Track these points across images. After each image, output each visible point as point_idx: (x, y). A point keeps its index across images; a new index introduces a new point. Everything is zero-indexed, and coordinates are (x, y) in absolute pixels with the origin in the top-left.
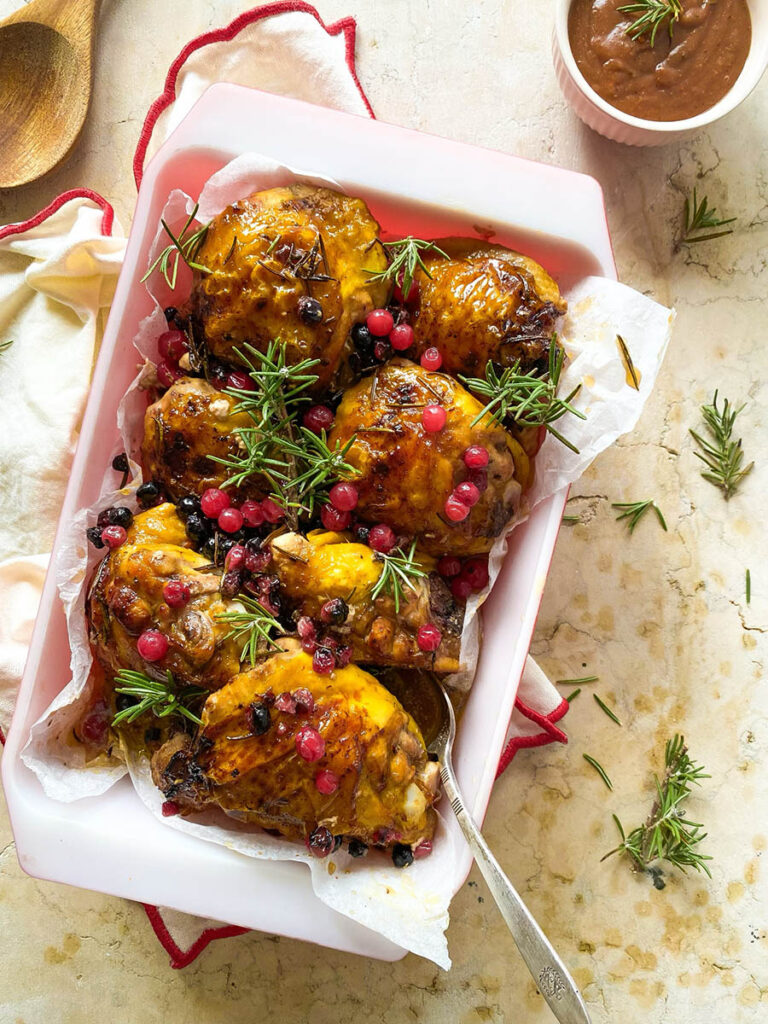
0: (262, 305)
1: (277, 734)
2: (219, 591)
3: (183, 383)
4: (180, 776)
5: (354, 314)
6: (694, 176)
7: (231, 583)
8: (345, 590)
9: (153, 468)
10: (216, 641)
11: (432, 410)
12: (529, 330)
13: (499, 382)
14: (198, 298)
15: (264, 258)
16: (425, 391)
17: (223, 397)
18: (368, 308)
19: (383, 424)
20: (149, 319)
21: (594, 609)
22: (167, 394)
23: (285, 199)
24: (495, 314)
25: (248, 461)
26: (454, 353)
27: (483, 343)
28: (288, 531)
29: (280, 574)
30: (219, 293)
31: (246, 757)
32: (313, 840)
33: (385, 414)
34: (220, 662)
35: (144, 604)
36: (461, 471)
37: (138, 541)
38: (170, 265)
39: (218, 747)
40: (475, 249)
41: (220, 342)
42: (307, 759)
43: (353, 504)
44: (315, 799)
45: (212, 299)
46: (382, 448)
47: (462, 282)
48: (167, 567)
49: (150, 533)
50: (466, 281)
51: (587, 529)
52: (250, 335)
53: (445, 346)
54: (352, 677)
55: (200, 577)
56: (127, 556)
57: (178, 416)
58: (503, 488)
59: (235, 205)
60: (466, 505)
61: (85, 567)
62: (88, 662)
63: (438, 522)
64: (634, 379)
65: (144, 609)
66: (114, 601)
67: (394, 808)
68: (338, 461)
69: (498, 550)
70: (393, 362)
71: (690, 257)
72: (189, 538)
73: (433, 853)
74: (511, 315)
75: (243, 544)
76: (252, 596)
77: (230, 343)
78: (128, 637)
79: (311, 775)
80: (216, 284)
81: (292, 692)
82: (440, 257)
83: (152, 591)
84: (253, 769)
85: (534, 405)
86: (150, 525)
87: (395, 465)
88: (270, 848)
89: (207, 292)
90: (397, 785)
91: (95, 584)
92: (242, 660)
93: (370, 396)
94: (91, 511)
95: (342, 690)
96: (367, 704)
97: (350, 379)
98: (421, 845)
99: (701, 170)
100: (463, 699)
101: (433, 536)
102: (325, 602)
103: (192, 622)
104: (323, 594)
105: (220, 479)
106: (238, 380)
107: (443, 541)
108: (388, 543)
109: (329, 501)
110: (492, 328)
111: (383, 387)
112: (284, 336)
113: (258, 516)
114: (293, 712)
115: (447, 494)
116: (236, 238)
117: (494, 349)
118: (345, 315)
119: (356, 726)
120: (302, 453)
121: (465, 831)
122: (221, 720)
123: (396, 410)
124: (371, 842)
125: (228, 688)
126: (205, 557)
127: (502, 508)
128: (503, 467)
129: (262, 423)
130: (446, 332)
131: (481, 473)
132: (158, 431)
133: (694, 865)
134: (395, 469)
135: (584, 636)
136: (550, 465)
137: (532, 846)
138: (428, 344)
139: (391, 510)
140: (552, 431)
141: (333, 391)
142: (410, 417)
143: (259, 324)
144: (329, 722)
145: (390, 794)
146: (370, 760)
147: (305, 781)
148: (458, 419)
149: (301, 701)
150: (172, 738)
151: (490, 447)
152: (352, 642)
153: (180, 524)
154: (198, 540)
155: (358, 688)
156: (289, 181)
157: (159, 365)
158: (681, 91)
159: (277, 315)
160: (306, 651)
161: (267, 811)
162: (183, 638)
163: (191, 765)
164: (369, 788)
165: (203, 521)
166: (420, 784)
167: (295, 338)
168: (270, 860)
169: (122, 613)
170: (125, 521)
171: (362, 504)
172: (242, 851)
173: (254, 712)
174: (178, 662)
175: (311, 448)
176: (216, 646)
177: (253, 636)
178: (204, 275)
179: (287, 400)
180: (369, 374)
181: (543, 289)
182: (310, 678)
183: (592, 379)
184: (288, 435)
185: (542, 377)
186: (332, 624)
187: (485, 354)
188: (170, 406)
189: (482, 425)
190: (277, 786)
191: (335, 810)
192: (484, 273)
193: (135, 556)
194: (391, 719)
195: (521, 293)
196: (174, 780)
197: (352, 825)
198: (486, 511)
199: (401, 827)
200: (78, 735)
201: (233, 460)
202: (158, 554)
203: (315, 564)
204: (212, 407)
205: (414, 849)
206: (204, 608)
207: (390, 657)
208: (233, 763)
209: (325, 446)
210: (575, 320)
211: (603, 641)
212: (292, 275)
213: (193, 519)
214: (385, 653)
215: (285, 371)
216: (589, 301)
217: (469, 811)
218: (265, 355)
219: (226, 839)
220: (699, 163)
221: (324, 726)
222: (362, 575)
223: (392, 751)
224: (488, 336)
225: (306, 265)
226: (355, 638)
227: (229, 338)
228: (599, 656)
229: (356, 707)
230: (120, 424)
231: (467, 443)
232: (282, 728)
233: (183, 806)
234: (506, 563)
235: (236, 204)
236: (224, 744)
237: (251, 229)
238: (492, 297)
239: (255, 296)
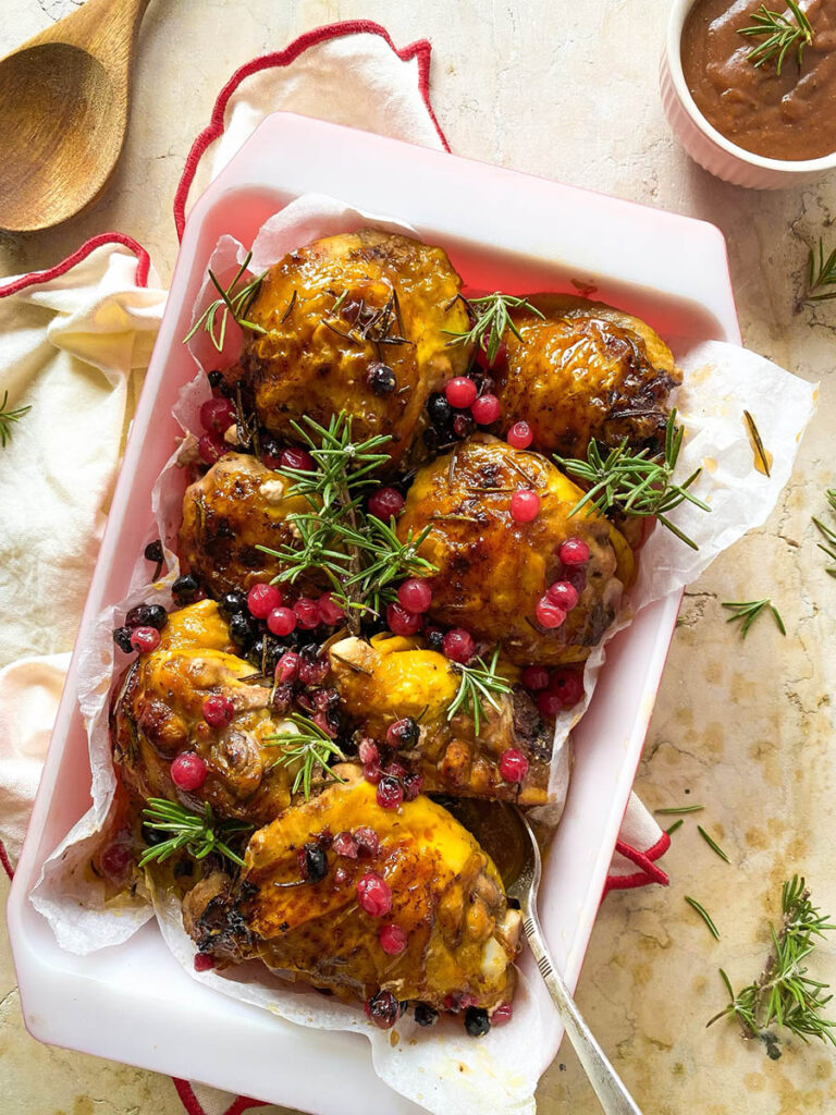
0: (325, 371)
1: (334, 882)
2: (267, 707)
3: (229, 460)
4: (217, 926)
5: (431, 383)
6: (819, 225)
7: (282, 699)
8: (416, 708)
9: (192, 559)
10: (264, 769)
11: (523, 497)
12: (639, 404)
13: (603, 465)
14: (248, 362)
15: (328, 316)
16: (513, 473)
17: (276, 478)
18: (447, 376)
19: (463, 511)
20: (190, 385)
21: (700, 727)
22: (211, 472)
23: (353, 247)
24: (599, 383)
25: (304, 552)
26: (547, 429)
27: (584, 418)
28: (348, 636)
29: (339, 687)
30: (274, 357)
31: (297, 908)
32: (375, 1007)
33: (466, 499)
34: (267, 793)
35: (180, 722)
36: (555, 567)
37: (173, 647)
38: (217, 322)
39: (264, 894)
40: (573, 307)
41: (274, 413)
42: (370, 914)
43: (426, 604)
44: (378, 958)
45: (266, 364)
46: (462, 539)
47: (559, 346)
48: (207, 678)
49: (187, 635)
50: (564, 345)
51: (692, 632)
52: (310, 406)
53: (537, 420)
54: (422, 811)
55: (245, 689)
56: (160, 663)
57: (223, 500)
58: (603, 587)
59: (294, 253)
60: (561, 608)
61: (110, 675)
62: (111, 787)
63: (527, 628)
64: (763, 462)
65: (179, 728)
66: (144, 717)
67: (470, 969)
68: (410, 554)
69: (596, 659)
70: (476, 437)
71: (814, 317)
72: (233, 642)
73: (513, 1019)
74: (619, 385)
75: (296, 651)
76: (305, 714)
77: (285, 415)
78: (159, 760)
79: (373, 930)
80: (272, 346)
81: (352, 831)
82: (531, 315)
83: (189, 707)
84: (305, 922)
85: (646, 493)
86: (188, 627)
87: (477, 560)
88: (321, 1013)
89: (261, 356)
90: (474, 941)
91: (122, 695)
92: (294, 792)
93: (447, 478)
94: (118, 609)
95: (411, 829)
96: (439, 844)
97: (424, 458)
98: (499, 1009)
99: (828, 216)
100: (550, 835)
101: (519, 644)
102: (392, 722)
103: (236, 745)
104: (390, 712)
105: (270, 573)
106: (293, 458)
107: (531, 649)
108: (466, 651)
109: (396, 600)
110: (596, 401)
111: (462, 468)
112: (350, 408)
113: (314, 616)
114: (354, 856)
115: (539, 596)
116: (295, 292)
117: (597, 425)
118: (421, 383)
119: (428, 871)
120: (368, 544)
121: (554, 997)
122: (269, 862)
123: (479, 495)
124: (442, 1007)
125: (277, 824)
126: (251, 664)
127: (602, 611)
128: (605, 564)
129: (323, 510)
130: (539, 404)
131: (579, 570)
132: (200, 516)
133: (820, 1035)
134: (476, 564)
135: (688, 757)
136: (660, 562)
137: (623, 1004)
138: (516, 418)
139: (471, 612)
140: (664, 522)
141: (403, 470)
142: (495, 504)
143: (320, 393)
144: (395, 867)
145: (466, 951)
146: (444, 913)
147: (367, 937)
148: (552, 506)
149: (363, 843)
150: (207, 877)
151: (590, 540)
152: (422, 769)
153: (223, 625)
154: (243, 644)
155: (430, 825)
156: (356, 226)
157: (201, 438)
158: (812, 126)
159: (342, 383)
160: (369, 780)
161: (320, 971)
162: (226, 765)
163: (231, 915)
164: (441, 946)
165: (249, 622)
166: (499, 936)
167: (363, 410)
168: (322, 1031)
169: (152, 733)
170: (158, 621)
171: (436, 604)
172: (289, 1017)
173: (309, 855)
174: (218, 791)
175: (378, 538)
176: (263, 773)
177: (307, 762)
178: (257, 335)
179: (350, 482)
180: (446, 452)
181: (655, 355)
182: (374, 813)
183: (714, 462)
184: (350, 522)
185: (654, 459)
186: (401, 749)
187: (585, 430)
188: (213, 486)
189: (582, 514)
190: (334, 943)
191: (402, 972)
192: (585, 335)
193: (170, 664)
194: (467, 862)
195: (629, 359)
196: (211, 930)
197: (420, 989)
198: (583, 615)
199: (477, 990)
200: (97, 868)
201: (286, 552)
202: (197, 662)
203: (382, 676)
204: (263, 489)
205: (490, 1015)
206: (250, 727)
207: (467, 788)
208: (282, 914)
209: (394, 537)
210: (691, 391)
211: (709, 763)
212: (361, 337)
213: (238, 620)
214: (461, 783)
215: (350, 449)
216: (708, 370)
217: (559, 973)
218: (328, 430)
219: (270, 1001)
220: (826, 209)
221: (391, 872)
222: (435, 691)
223: (469, 900)
224: (589, 411)
225: (378, 326)
226: (426, 764)
227: (284, 409)
228: (704, 782)
229: (428, 848)
230: (155, 507)
231: (563, 535)
232: (341, 875)
233: (218, 960)
234: (603, 675)
235: (296, 252)
236: (272, 892)
237: (312, 281)
238: (596, 365)
239: (317, 361)
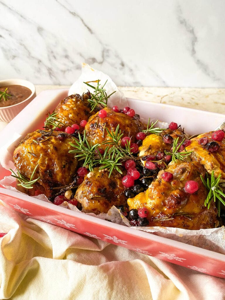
0: (56, 148)
3: (77, 196)
45: (48, 166)
56: (152, 202)
80: (42, 164)
104: (162, 143)
130: (76, 116)
